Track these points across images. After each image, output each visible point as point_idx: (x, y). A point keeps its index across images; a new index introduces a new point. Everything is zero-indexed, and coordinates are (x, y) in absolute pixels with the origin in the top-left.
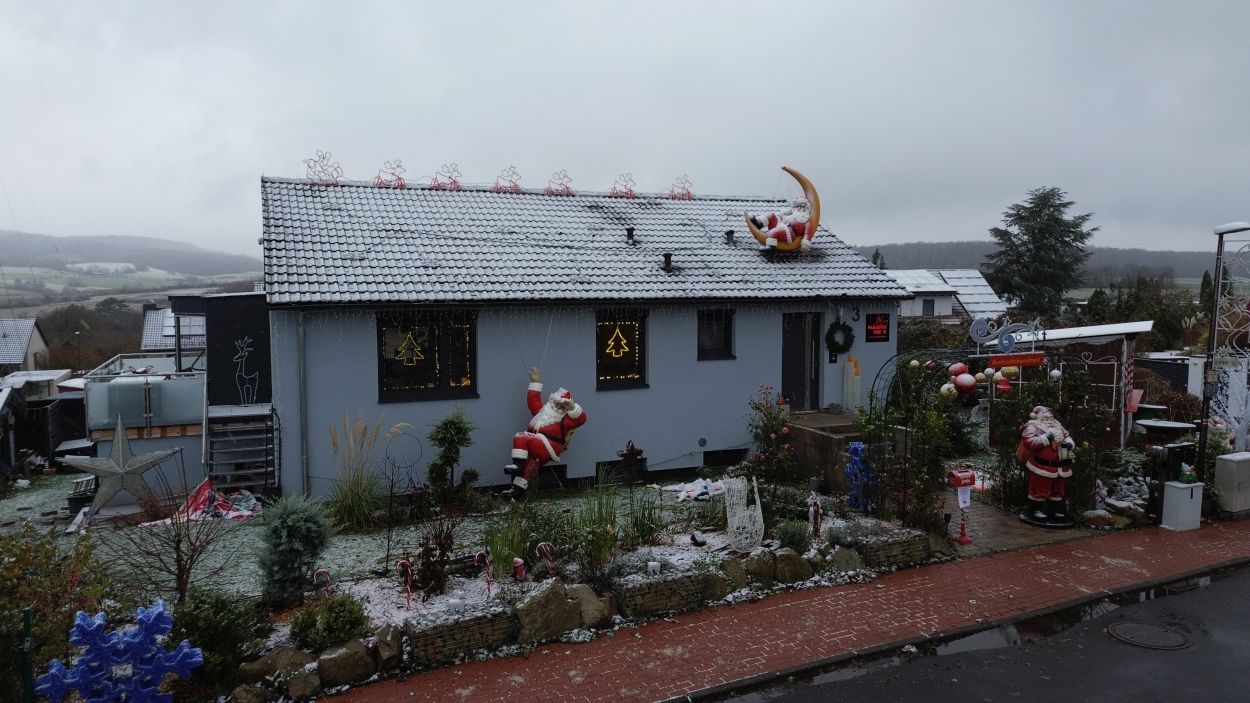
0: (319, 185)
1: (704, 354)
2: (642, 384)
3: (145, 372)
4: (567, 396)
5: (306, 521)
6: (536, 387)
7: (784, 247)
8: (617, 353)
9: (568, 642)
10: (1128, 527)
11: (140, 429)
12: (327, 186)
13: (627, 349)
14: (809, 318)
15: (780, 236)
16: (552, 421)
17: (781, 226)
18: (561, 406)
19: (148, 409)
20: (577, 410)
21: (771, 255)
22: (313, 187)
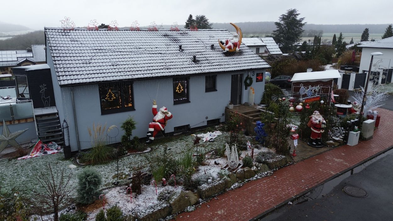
0: (67, 30)
2: (188, 101)
3: (7, 98)
4: (166, 109)
6: (155, 106)
7: (231, 51)
9: (187, 211)
10: (338, 146)
11: (10, 121)
12: (70, 30)
13: (183, 90)
14: (239, 76)
15: (230, 48)
16: (161, 118)
17: (230, 44)
19: (12, 114)
20: (170, 114)
21: (227, 54)
22: (65, 31)
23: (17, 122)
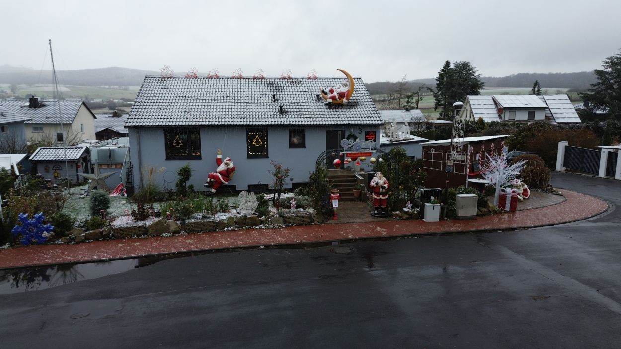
0: (165, 78)
1: (292, 146)
3: (115, 145)
4: (229, 160)
5: (100, 196)
6: (219, 157)
7: (335, 102)
8: (257, 144)
10: (407, 219)
11: (108, 165)
12: (168, 78)
13: (261, 143)
15: (333, 98)
16: (223, 169)
17: (335, 94)
18: (226, 164)
19: (110, 157)
22: (163, 79)
23: (114, 167)
